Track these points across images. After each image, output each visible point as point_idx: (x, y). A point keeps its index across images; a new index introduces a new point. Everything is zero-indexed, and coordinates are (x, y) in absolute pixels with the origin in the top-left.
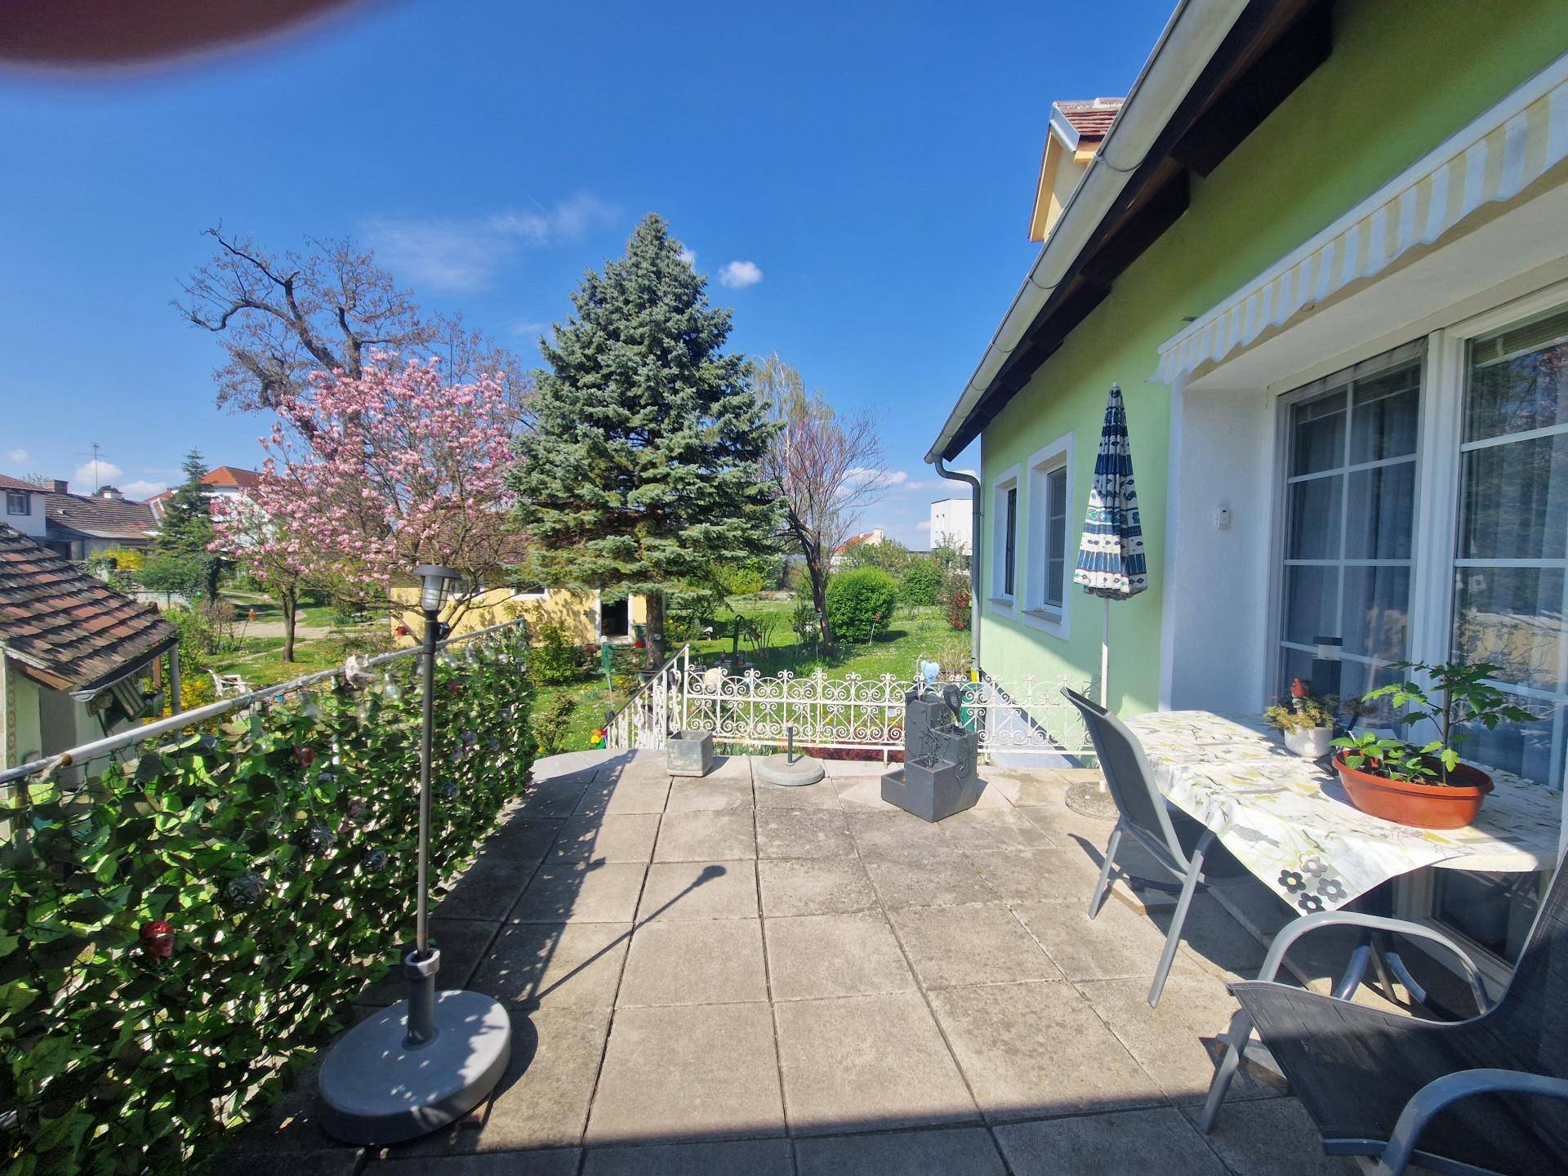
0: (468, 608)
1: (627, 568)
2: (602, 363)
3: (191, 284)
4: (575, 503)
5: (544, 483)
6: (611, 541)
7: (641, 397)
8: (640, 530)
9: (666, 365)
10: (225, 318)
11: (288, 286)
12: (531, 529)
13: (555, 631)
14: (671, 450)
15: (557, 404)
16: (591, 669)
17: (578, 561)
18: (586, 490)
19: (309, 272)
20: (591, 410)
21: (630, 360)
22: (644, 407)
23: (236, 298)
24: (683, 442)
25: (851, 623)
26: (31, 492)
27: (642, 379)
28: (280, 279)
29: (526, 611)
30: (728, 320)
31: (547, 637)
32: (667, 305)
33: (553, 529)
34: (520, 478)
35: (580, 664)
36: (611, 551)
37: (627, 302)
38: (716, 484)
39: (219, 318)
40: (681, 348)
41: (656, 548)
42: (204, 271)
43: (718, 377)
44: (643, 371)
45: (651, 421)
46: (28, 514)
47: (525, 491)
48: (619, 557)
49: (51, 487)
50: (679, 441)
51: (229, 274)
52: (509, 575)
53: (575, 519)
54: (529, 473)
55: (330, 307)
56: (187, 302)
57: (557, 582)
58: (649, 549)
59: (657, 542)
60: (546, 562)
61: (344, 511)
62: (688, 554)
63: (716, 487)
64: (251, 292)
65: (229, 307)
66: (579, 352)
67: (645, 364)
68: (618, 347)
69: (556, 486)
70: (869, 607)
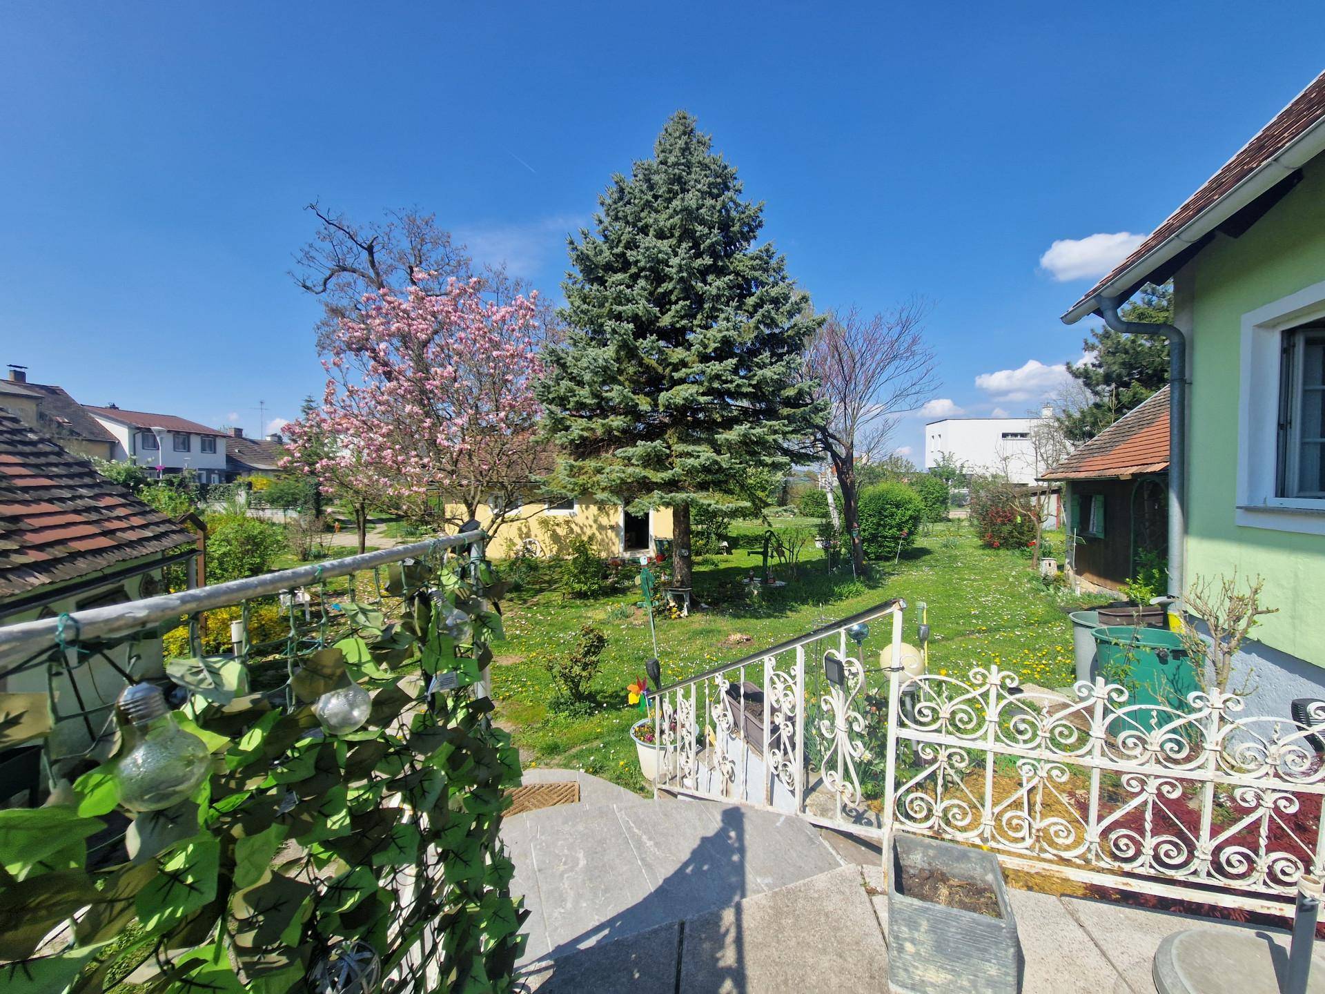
0: (503, 521)
1: (657, 477)
2: (631, 259)
3: (300, 255)
4: (603, 408)
5: (571, 391)
6: (642, 447)
7: (671, 292)
8: (671, 436)
9: (699, 255)
10: (325, 283)
11: (370, 249)
12: (560, 438)
13: (582, 544)
14: (706, 347)
15: (585, 306)
16: (617, 582)
17: (607, 470)
18: (614, 393)
19: (386, 239)
20: (620, 308)
21: (660, 252)
22: (676, 303)
23: (332, 265)
24: (719, 336)
25: (873, 539)
26: (217, 436)
27: (674, 270)
28: (364, 245)
29: (558, 525)
30: (760, 214)
31: (577, 550)
32: (699, 191)
33: (581, 437)
34: (549, 387)
35: (606, 577)
36: (641, 457)
37: (656, 197)
38: (754, 382)
39: (322, 283)
40: (716, 236)
41: (689, 455)
42: (311, 246)
43: (753, 268)
44: (674, 261)
45: (682, 318)
46: (215, 452)
47: (554, 399)
48: (650, 465)
49: (232, 433)
50: (716, 333)
51: (327, 246)
52: (539, 488)
53: (603, 425)
54: (558, 380)
55: (403, 267)
56: (300, 272)
57: (585, 495)
58: (681, 455)
59: (690, 448)
60: (573, 472)
61: (391, 427)
62: (724, 460)
63: (754, 386)
64: (344, 260)
65: (328, 273)
66: (607, 253)
67: (676, 255)
68: (649, 241)
69: (584, 393)
70: (894, 523)
